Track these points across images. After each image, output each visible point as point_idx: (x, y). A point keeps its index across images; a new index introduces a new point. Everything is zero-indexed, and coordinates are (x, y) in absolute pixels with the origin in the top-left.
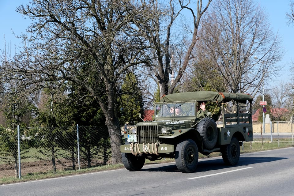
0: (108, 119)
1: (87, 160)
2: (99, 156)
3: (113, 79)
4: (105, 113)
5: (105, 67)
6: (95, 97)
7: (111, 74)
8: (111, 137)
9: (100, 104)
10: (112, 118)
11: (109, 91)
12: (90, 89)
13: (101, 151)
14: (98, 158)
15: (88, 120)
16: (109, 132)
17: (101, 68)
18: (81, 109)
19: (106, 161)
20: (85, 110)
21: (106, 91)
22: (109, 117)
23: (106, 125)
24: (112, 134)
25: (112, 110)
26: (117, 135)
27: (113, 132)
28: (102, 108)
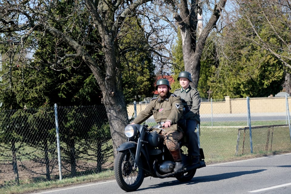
0: (107, 94)
1: (69, 162)
2: (89, 155)
3: (113, 27)
4: (101, 84)
5: (99, 7)
6: (84, 58)
7: (109, 18)
8: (111, 124)
9: (92, 70)
10: (113, 93)
11: (107, 47)
12: (75, 44)
13: (92, 147)
14: (88, 159)
15: (69, 95)
16: (108, 116)
17: (92, 8)
18: (57, 78)
19: (102, 164)
20: (64, 80)
21: (101, 47)
22: (108, 90)
23: (103, 104)
24: (114, 119)
25: (112, 79)
26: (121, 120)
27: (115, 115)
28: (96, 76)
